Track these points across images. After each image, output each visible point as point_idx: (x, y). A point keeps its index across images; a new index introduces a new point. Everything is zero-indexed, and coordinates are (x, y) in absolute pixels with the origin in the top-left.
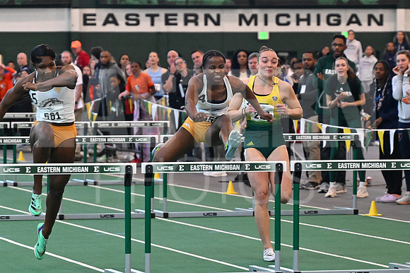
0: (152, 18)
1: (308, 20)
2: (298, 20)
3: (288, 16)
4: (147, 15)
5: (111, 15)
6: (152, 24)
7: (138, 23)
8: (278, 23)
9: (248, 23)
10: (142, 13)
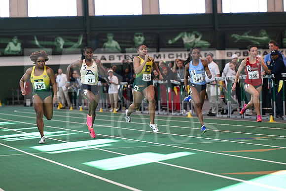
0: (120, 57)
1: (181, 56)
2: (177, 56)
3: (173, 54)
4: (118, 56)
5: (103, 56)
6: (120, 59)
7: (114, 59)
8: (169, 57)
9: (157, 58)
10: (115, 55)
